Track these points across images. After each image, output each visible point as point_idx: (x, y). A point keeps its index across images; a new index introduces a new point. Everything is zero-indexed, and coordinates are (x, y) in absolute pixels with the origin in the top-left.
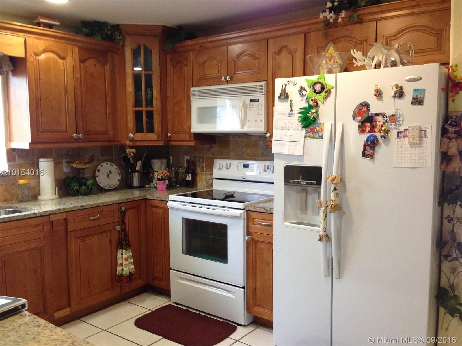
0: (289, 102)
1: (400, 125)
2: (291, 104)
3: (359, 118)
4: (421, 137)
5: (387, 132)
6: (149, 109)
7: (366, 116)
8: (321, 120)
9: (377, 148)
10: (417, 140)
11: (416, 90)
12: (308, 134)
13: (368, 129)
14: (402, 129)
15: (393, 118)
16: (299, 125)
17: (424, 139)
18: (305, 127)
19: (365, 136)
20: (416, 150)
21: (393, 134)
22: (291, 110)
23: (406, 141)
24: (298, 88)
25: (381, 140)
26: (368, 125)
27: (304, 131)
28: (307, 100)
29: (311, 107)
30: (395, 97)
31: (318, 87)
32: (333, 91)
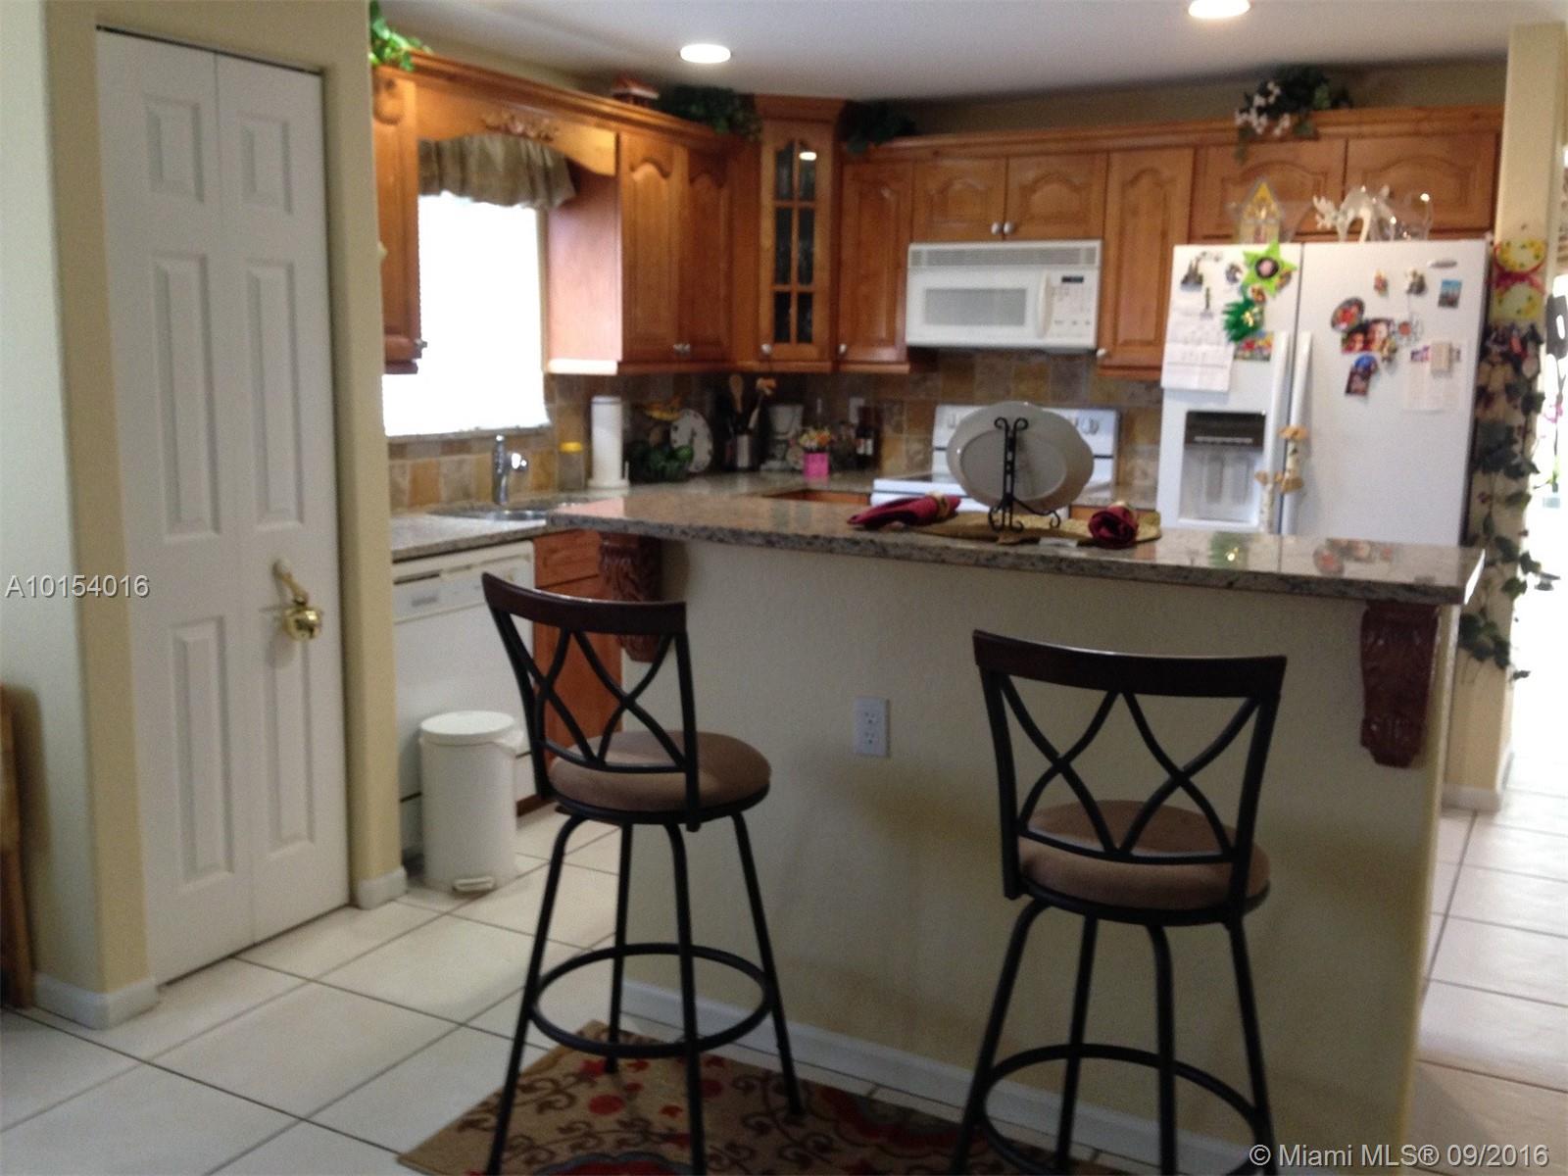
0: (1203, 292)
1: (1417, 340)
2: (1208, 296)
3: (1344, 326)
4: (1450, 361)
5: (1394, 351)
6: (805, 288)
7: (1356, 322)
8: (1269, 326)
9: (1373, 379)
10: (1444, 365)
11: (1446, 283)
12: (1240, 353)
13: (1359, 345)
14: (1419, 346)
15: (1405, 328)
16: (1224, 336)
17: (1456, 365)
18: (1235, 338)
19: (1351, 359)
20: (1443, 382)
21: (1404, 354)
22: (1208, 306)
23: (1427, 367)
24: (1223, 266)
25: (1382, 366)
26: (1359, 338)
27: (1232, 347)
28: (1243, 290)
29: (1248, 304)
30: (1410, 291)
31: (1266, 267)
32: (1295, 276)
